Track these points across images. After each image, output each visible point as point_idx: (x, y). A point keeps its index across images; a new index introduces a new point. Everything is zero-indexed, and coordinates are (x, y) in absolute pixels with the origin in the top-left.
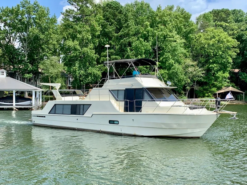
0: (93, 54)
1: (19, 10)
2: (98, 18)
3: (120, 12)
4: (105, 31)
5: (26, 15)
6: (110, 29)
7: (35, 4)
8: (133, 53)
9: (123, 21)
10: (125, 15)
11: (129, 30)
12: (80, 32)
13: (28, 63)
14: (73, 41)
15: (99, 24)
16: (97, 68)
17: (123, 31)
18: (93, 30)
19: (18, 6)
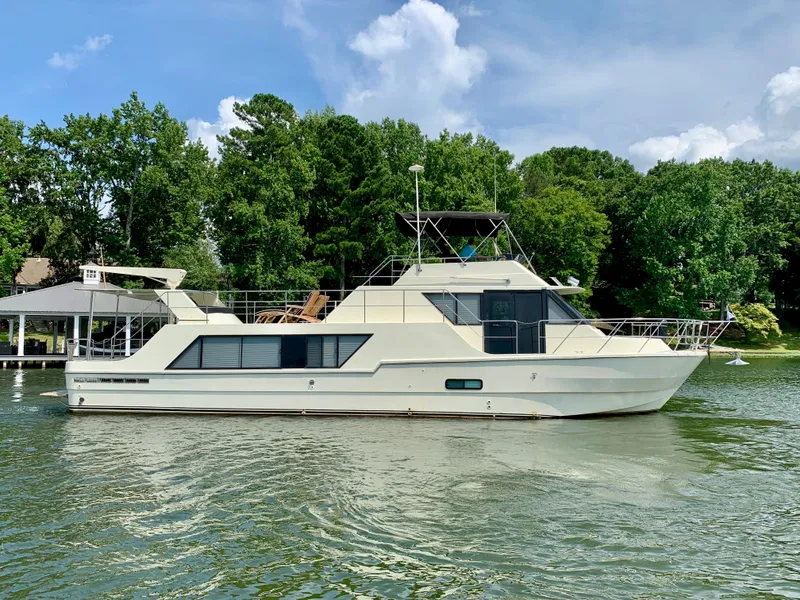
0: (298, 236)
1: (117, 121)
2: (308, 151)
3: (360, 142)
4: (325, 183)
5: (135, 138)
6: (339, 178)
7: (157, 111)
8: (391, 236)
9: (367, 161)
10: (371, 148)
11: (382, 185)
12: (267, 183)
13: (132, 253)
14: (250, 204)
15: (311, 167)
16: (308, 268)
17: (367, 186)
18: (297, 179)
19: (116, 113)
